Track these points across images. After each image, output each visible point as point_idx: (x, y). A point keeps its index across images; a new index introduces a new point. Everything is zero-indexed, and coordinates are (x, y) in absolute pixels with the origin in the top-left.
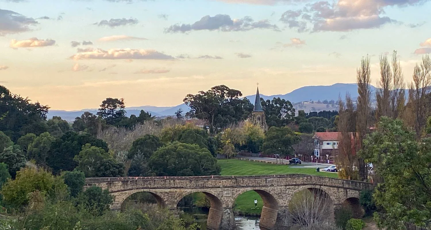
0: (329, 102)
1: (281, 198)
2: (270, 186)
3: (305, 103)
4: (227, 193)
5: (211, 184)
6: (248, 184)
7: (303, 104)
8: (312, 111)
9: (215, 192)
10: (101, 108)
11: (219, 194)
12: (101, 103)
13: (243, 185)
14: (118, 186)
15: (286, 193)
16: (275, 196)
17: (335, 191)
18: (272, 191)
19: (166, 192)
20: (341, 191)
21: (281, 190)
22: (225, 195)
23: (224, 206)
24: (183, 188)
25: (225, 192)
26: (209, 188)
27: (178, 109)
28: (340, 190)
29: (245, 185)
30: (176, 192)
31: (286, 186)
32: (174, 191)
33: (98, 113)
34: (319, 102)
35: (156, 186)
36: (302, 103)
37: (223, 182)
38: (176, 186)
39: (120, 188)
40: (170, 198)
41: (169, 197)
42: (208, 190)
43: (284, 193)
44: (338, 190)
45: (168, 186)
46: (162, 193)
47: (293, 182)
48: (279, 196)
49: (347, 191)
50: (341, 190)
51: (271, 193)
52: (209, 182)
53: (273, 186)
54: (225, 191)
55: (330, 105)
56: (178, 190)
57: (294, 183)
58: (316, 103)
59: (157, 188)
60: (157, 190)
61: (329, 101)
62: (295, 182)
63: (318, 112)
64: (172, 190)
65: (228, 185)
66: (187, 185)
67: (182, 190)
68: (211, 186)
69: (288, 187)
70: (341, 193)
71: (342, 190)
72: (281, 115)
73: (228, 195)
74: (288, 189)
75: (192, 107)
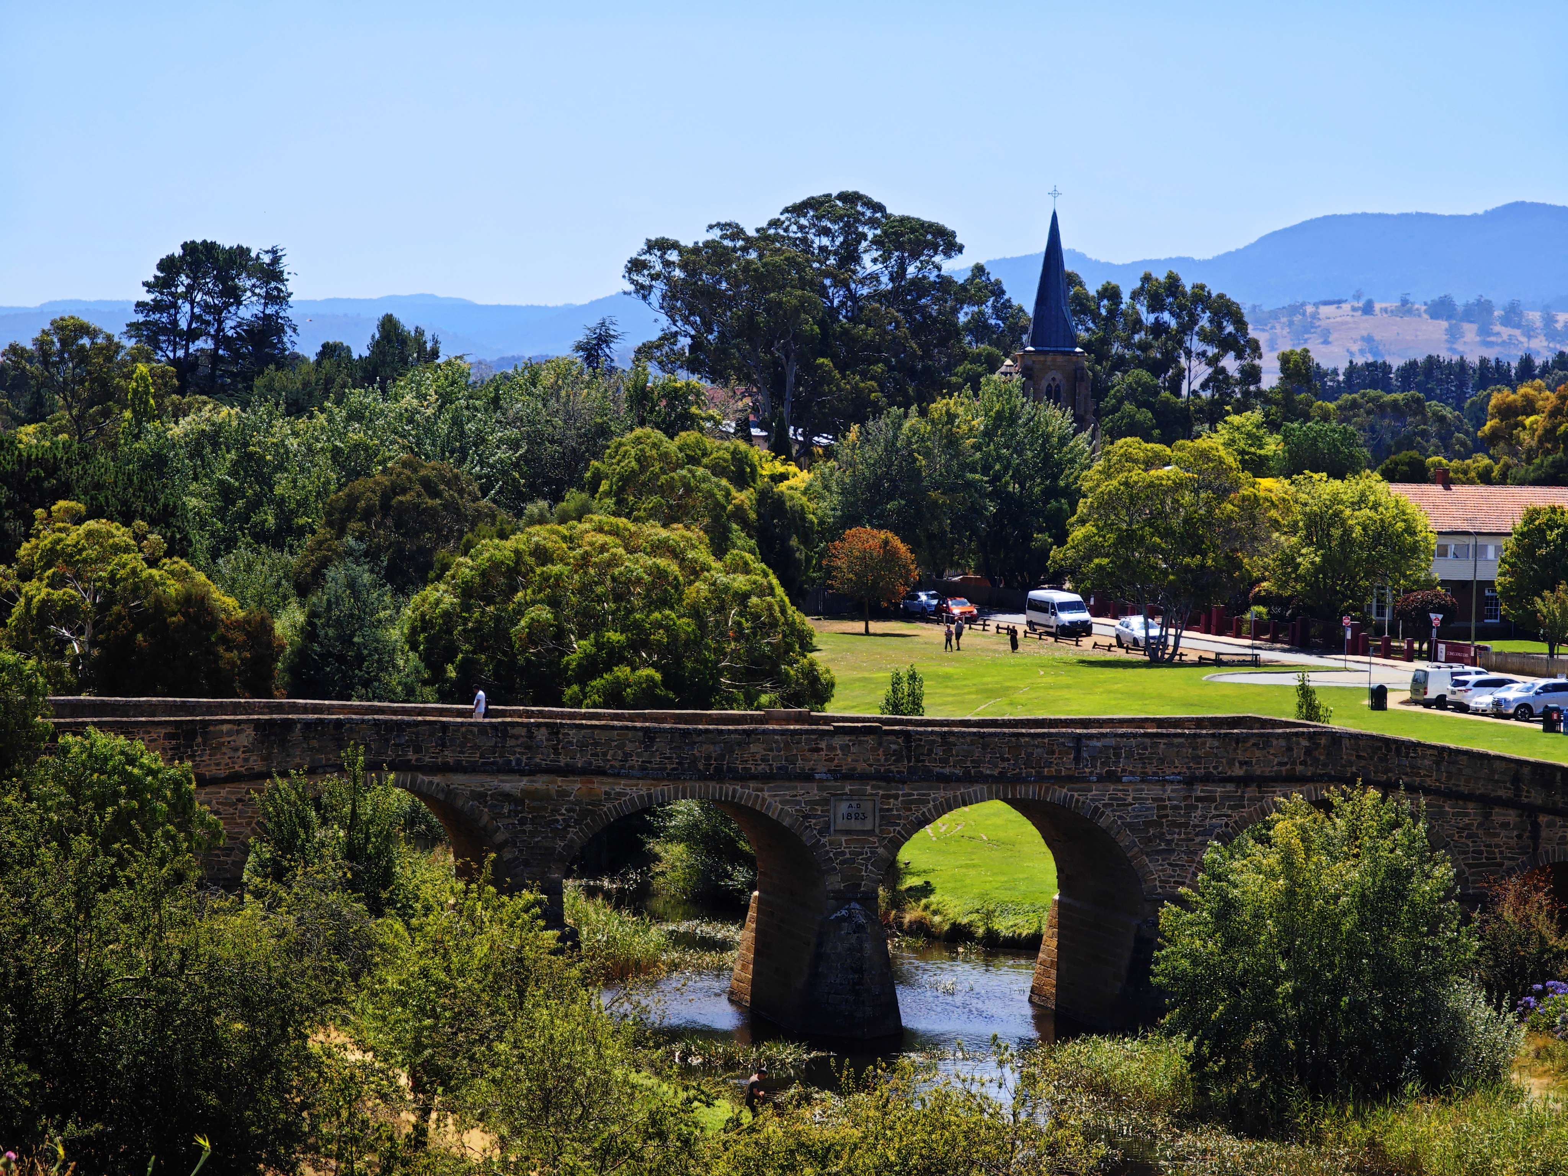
0: (1460, 309)
1: (1159, 852)
2: (1101, 779)
3: (1324, 310)
4: (854, 810)
5: (764, 760)
6: (977, 763)
7: (1315, 316)
8: (1360, 361)
9: (784, 802)
10: (148, 298)
11: (806, 817)
12: (151, 273)
13: (947, 771)
14: (236, 750)
15: (1186, 825)
16: (1125, 839)
17: (1467, 820)
18: (1108, 812)
19: (507, 797)
20: (1505, 825)
21: (1165, 808)
22: (841, 824)
23: (835, 882)
24: (601, 772)
25: (843, 807)
26: (754, 777)
27: (594, 322)
28: (1500, 815)
29: (958, 771)
30: (563, 794)
31: (1190, 781)
32: (553, 788)
33: (134, 328)
34: (1405, 308)
35: (450, 756)
36: (1310, 309)
37: (831, 748)
38: (563, 760)
39: (246, 760)
40: (528, 827)
41: (522, 822)
42: (745, 792)
43: (1180, 825)
44: (1487, 816)
45: (519, 761)
46: (481, 797)
47: (1231, 763)
48: (1150, 840)
49: (1536, 826)
50: (1501, 819)
51: (1103, 822)
52: (753, 748)
53: (1119, 780)
54: (840, 797)
55: (1470, 331)
56: (575, 786)
57: (1238, 771)
58: (1385, 310)
59: (458, 768)
60: (458, 781)
61: (1460, 301)
62: (1241, 764)
63: (1396, 363)
64: (540, 783)
65: (861, 767)
66: (627, 756)
67: (601, 786)
68: (762, 767)
69: (1199, 790)
70: (1503, 833)
71: (1512, 816)
72: (1180, 375)
73: (855, 825)
74: (1198, 799)
75: (671, 313)
